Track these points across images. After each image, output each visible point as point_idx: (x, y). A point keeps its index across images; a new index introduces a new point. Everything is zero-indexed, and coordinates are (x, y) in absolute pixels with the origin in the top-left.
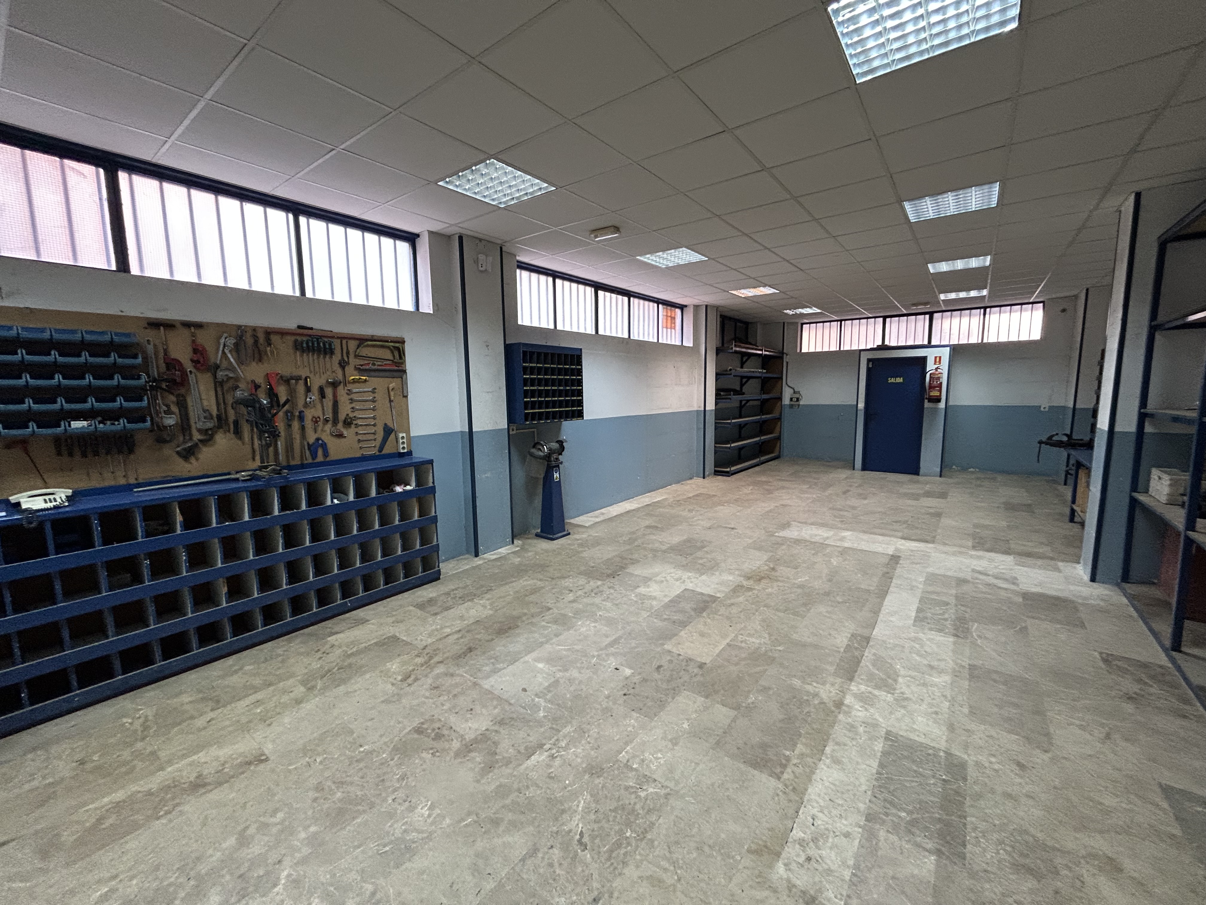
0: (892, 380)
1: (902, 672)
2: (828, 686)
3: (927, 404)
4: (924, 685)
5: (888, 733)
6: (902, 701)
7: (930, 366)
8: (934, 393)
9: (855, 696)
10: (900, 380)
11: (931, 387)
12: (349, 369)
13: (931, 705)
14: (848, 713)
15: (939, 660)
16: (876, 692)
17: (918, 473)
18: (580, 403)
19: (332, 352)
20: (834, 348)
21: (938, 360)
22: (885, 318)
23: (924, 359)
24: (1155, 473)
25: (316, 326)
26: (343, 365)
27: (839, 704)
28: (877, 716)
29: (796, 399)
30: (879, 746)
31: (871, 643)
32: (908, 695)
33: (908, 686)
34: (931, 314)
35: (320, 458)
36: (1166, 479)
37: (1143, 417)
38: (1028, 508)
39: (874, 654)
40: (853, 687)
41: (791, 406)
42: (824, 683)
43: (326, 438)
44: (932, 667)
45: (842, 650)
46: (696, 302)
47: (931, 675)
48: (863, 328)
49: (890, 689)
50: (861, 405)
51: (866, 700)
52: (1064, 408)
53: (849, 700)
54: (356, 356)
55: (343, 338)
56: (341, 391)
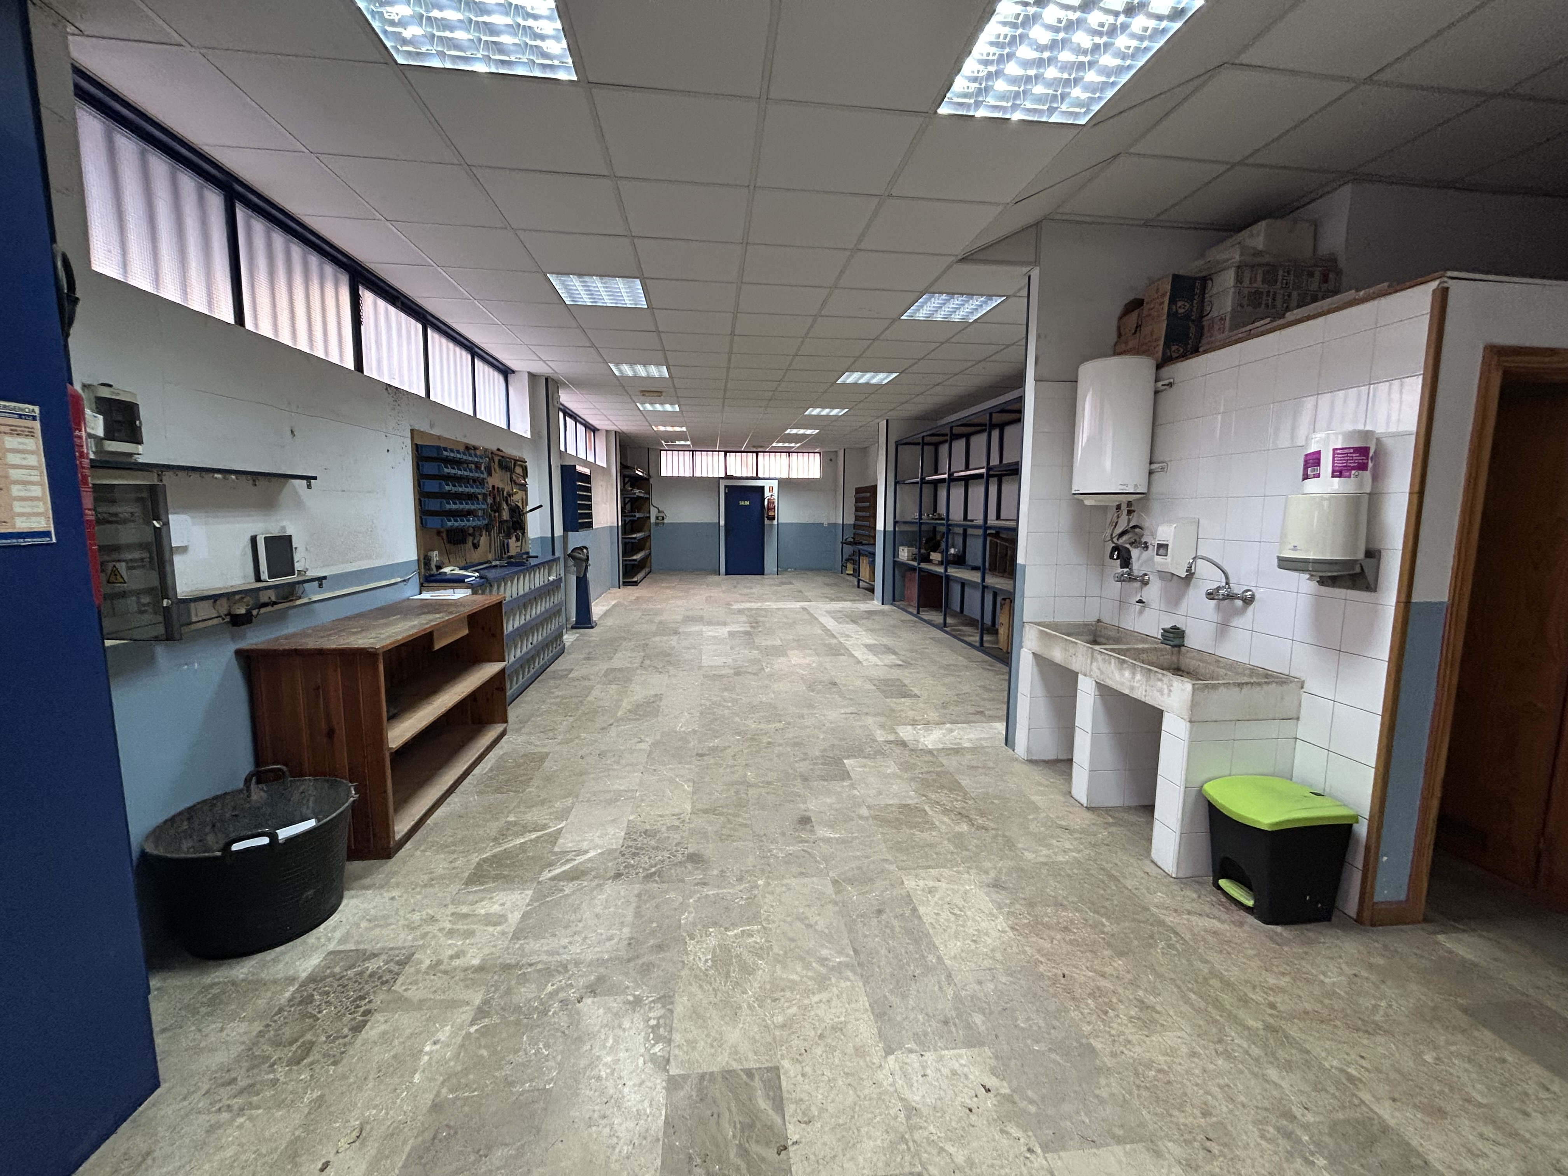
0: (742, 503)
3: (766, 522)
7: (767, 494)
8: (771, 513)
10: (747, 503)
11: (769, 509)
17: (762, 573)
18: (590, 516)
20: (688, 474)
21: (771, 489)
22: (726, 452)
23: (763, 487)
24: (901, 548)
29: (661, 518)
34: (757, 453)
36: (906, 549)
37: (895, 523)
38: (836, 584)
41: (657, 524)
46: (608, 428)
48: (710, 458)
50: (722, 523)
52: (835, 525)
56: (511, 501)
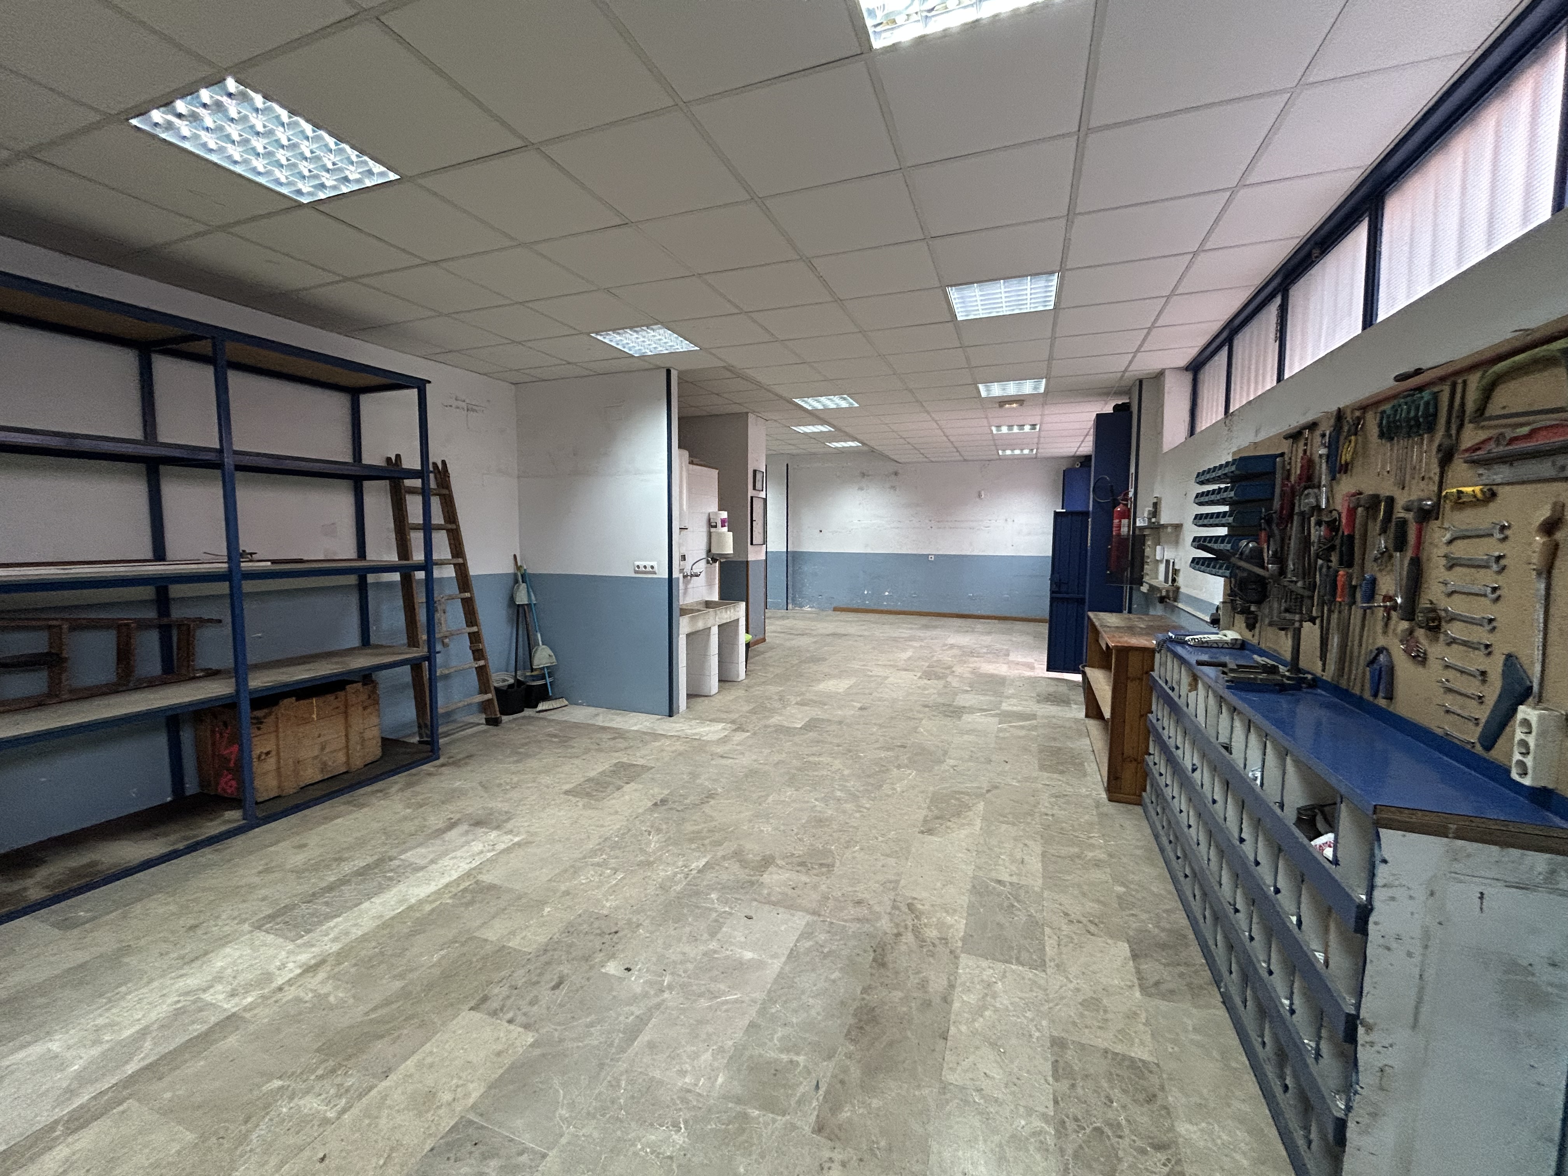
12: (1458, 464)
19: (1433, 427)
25: (1427, 363)
26: (1446, 457)
35: (1382, 702)
43: (1398, 651)
54: (1478, 419)
55: (1459, 372)
56: (1436, 533)
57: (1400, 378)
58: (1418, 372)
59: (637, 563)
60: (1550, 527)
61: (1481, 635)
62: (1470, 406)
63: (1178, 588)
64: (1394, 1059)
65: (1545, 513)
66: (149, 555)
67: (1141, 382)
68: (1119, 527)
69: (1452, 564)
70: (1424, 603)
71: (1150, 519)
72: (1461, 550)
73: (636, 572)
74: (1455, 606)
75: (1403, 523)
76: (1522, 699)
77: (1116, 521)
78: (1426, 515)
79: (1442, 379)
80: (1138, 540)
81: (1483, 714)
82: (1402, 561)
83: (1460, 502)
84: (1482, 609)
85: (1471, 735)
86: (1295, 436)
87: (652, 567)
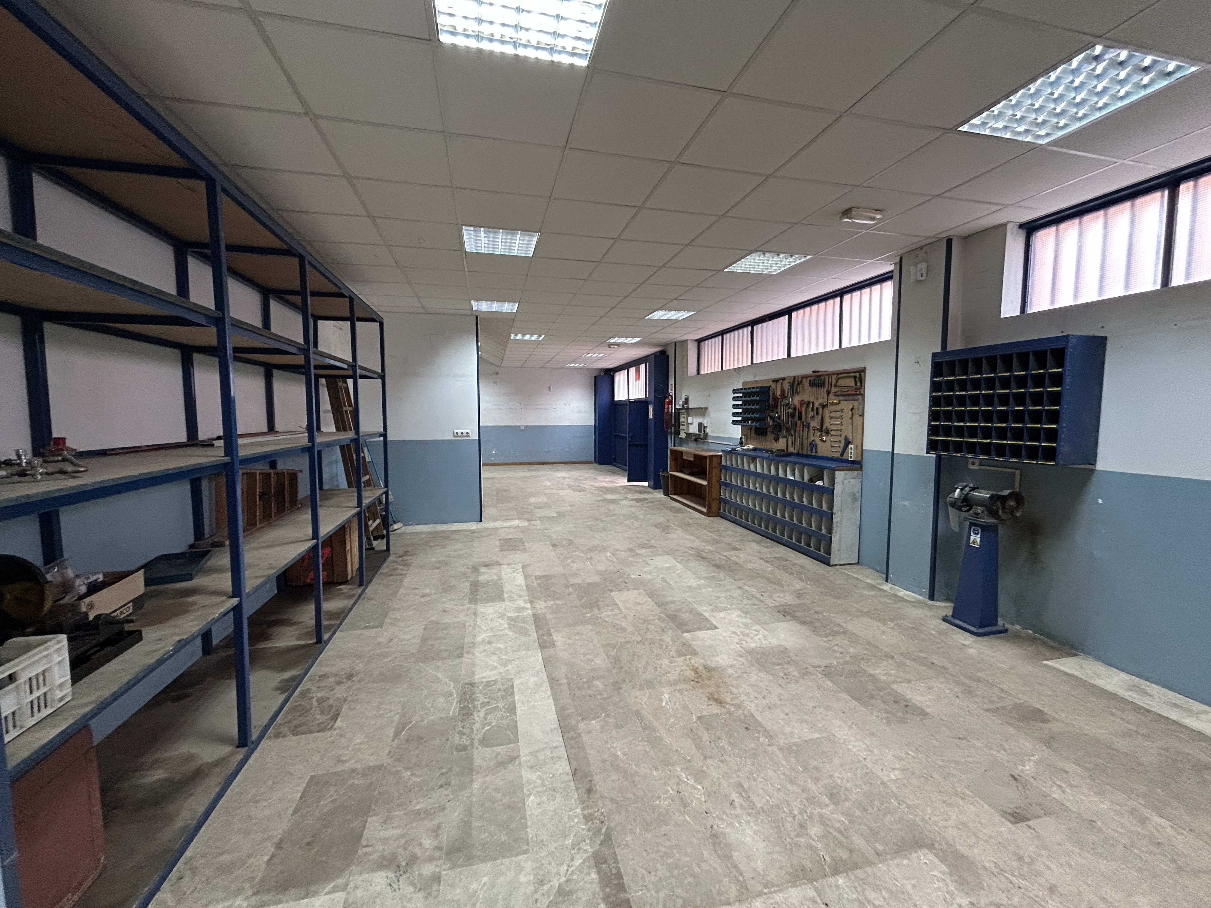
1: (507, 631)
2: (543, 607)
4: (492, 629)
5: (504, 600)
6: (502, 616)
9: (527, 609)
12: (831, 395)
13: (487, 619)
14: (524, 600)
15: (485, 651)
16: (517, 614)
19: (824, 385)
25: (820, 370)
26: (828, 393)
27: (531, 602)
28: (511, 605)
30: (506, 596)
31: (537, 644)
32: (500, 620)
33: (501, 624)
35: (814, 454)
39: (530, 636)
40: (530, 612)
42: (546, 608)
43: (817, 440)
44: (489, 643)
45: (552, 630)
47: (489, 636)
49: (510, 619)
51: (520, 609)
53: (528, 605)
54: (835, 386)
55: (830, 375)
56: (826, 411)
57: (814, 372)
58: (818, 372)
59: (456, 431)
60: (852, 409)
61: (838, 433)
62: (834, 383)
63: (707, 434)
64: (838, 519)
65: (851, 407)
66: (266, 430)
67: (675, 343)
68: (668, 408)
69: (831, 418)
70: (824, 427)
71: (683, 406)
72: (833, 415)
73: (454, 436)
74: (833, 427)
75: (817, 409)
76: (849, 444)
77: (666, 406)
78: (824, 407)
79: (827, 375)
80: (678, 413)
81: (840, 450)
82: (818, 419)
83: (832, 404)
84: (839, 427)
85: (838, 455)
86: (776, 381)
87: (468, 433)
